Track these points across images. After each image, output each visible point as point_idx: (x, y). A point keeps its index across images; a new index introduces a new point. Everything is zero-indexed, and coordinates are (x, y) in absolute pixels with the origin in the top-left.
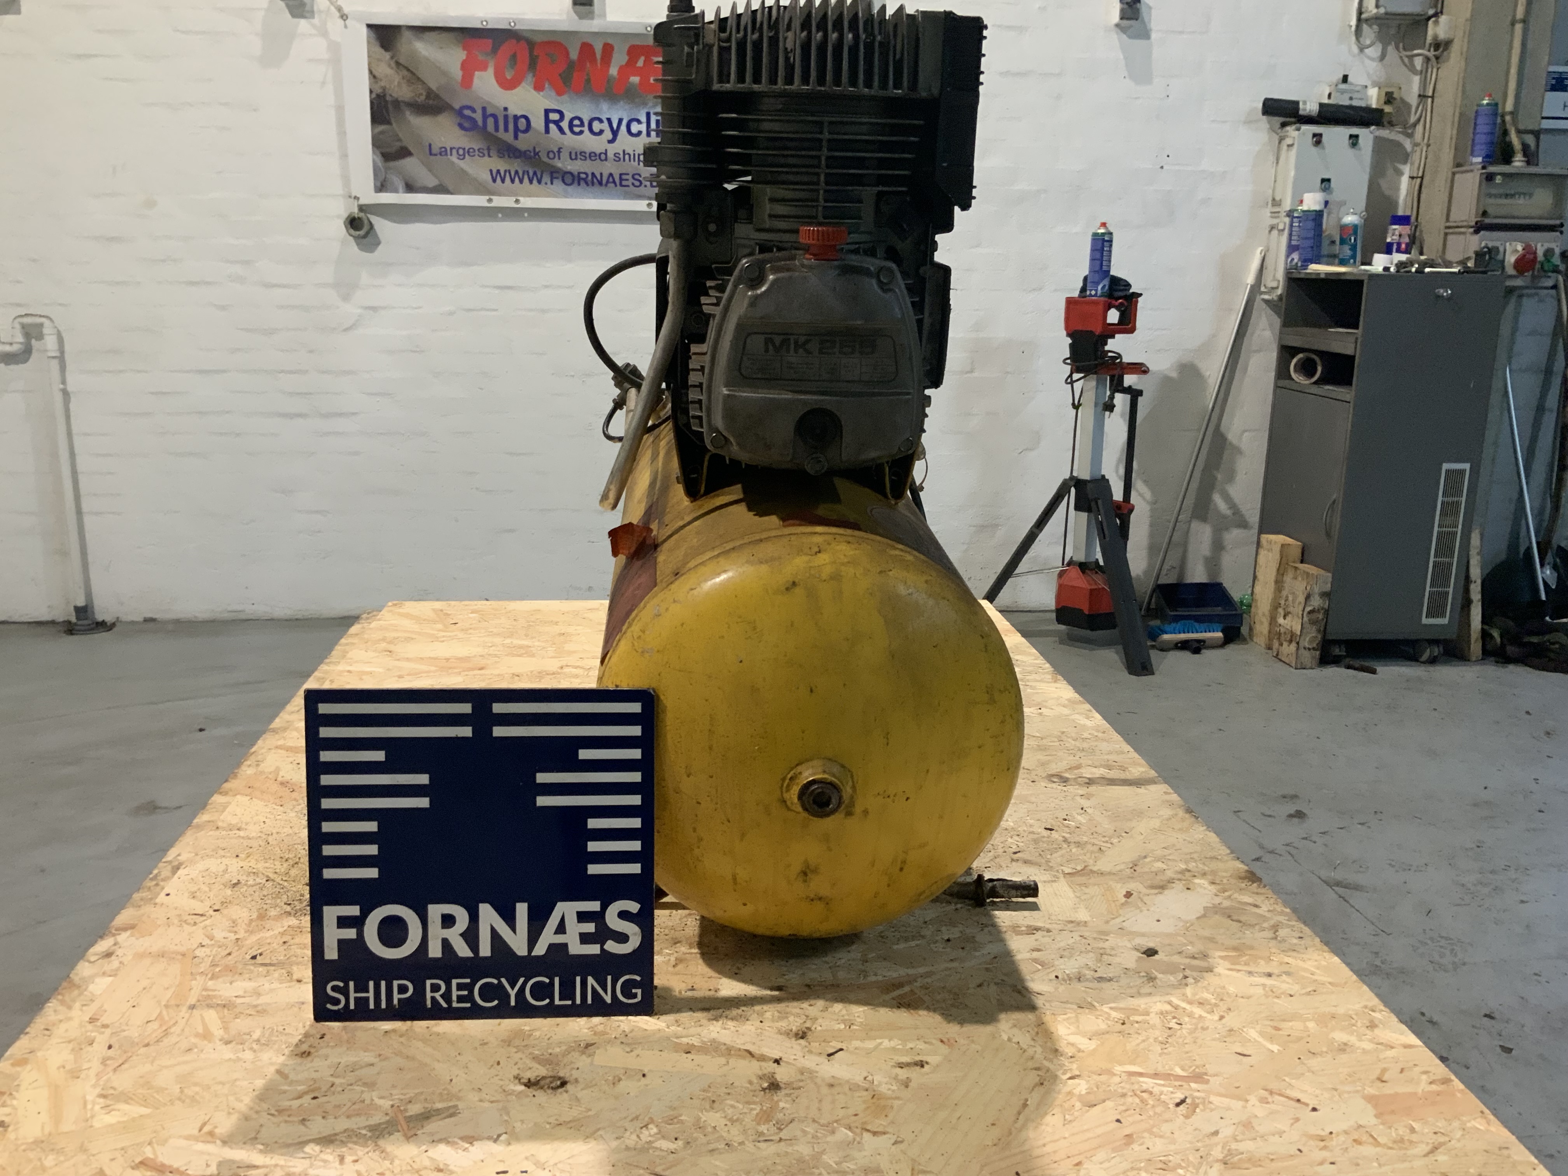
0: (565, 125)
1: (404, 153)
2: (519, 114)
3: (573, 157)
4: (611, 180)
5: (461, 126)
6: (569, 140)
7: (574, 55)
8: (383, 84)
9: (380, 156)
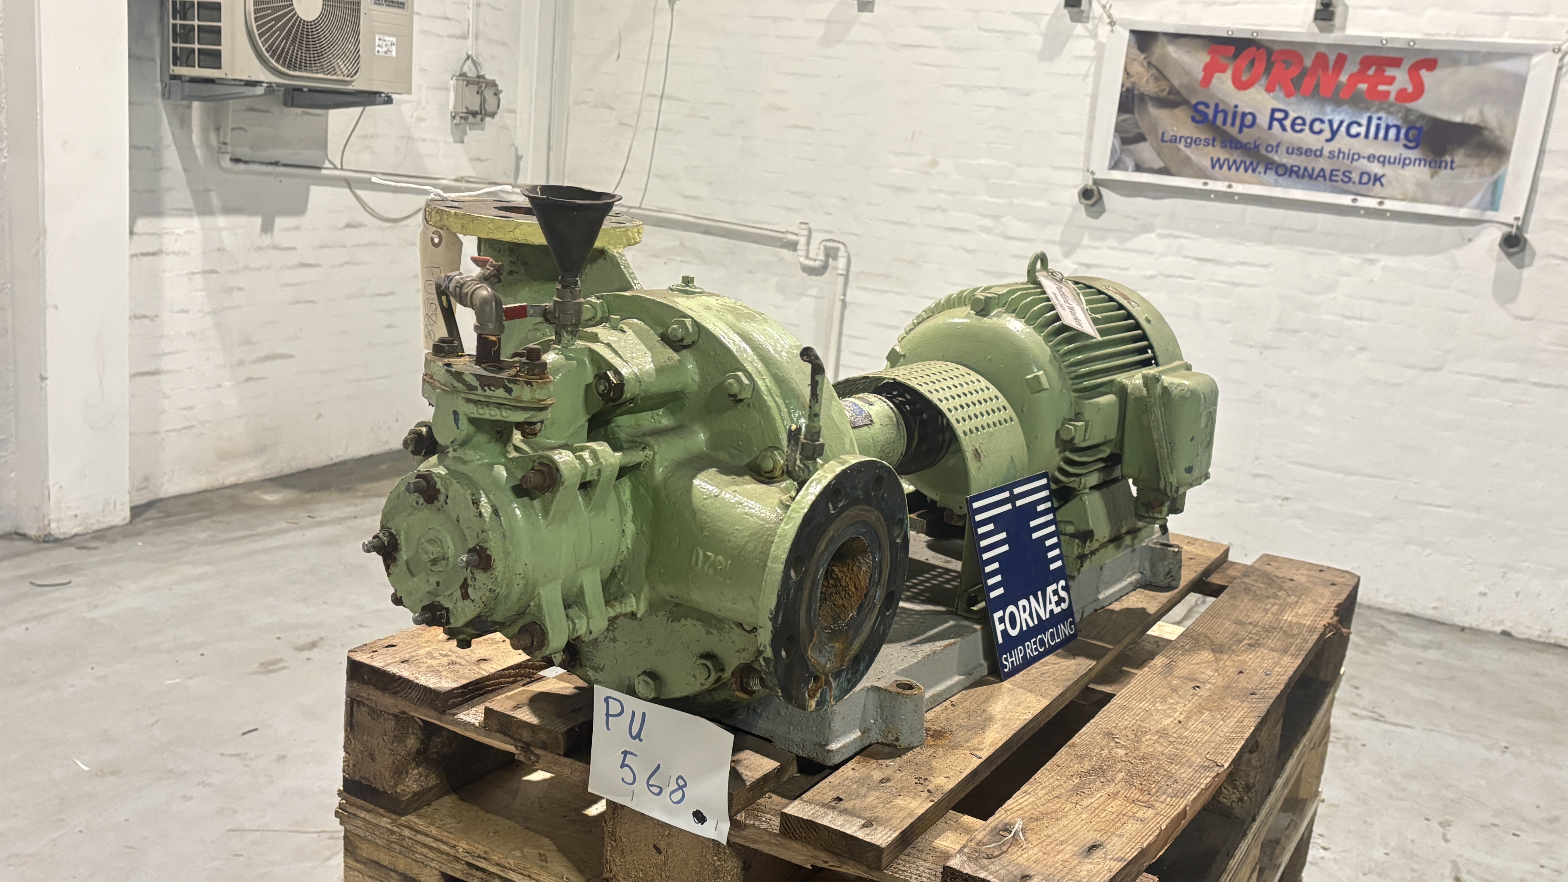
0: (1287, 123)
1: (1140, 138)
2: (1247, 110)
3: (1290, 151)
4: (1322, 174)
5: (1193, 119)
6: (1290, 136)
7: (1308, 63)
8: (1133, 80)
9: (1119, 140)
